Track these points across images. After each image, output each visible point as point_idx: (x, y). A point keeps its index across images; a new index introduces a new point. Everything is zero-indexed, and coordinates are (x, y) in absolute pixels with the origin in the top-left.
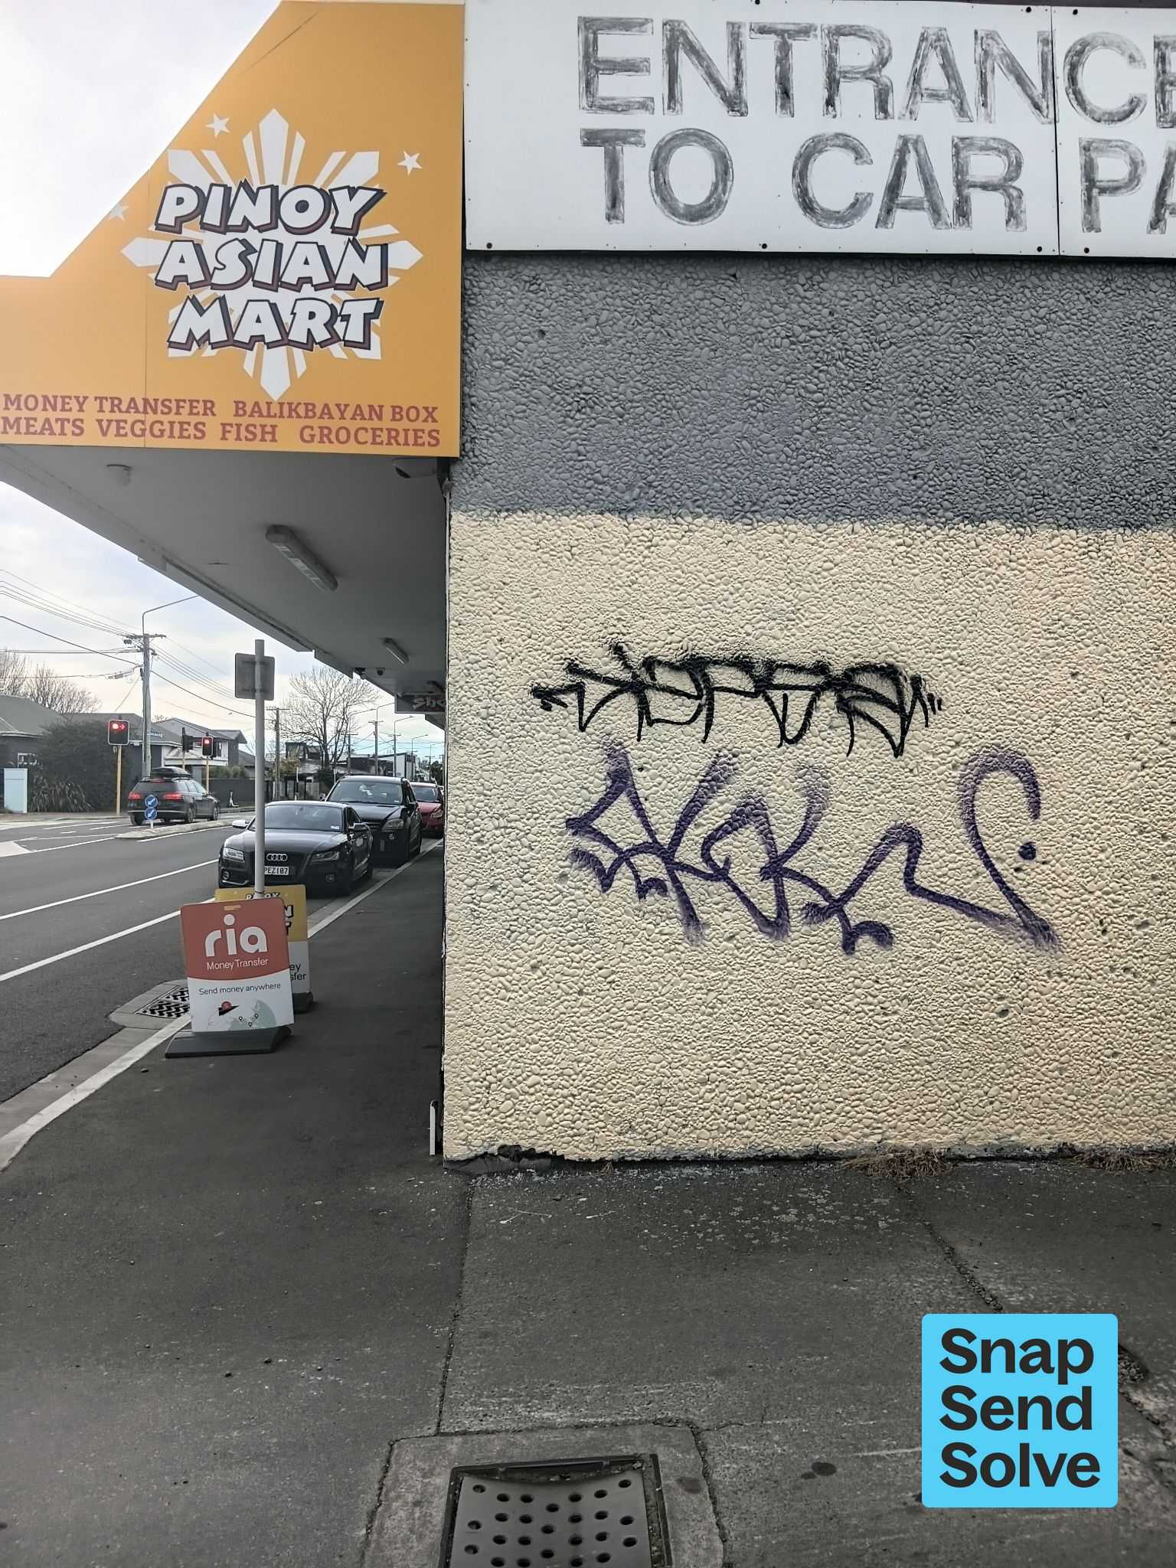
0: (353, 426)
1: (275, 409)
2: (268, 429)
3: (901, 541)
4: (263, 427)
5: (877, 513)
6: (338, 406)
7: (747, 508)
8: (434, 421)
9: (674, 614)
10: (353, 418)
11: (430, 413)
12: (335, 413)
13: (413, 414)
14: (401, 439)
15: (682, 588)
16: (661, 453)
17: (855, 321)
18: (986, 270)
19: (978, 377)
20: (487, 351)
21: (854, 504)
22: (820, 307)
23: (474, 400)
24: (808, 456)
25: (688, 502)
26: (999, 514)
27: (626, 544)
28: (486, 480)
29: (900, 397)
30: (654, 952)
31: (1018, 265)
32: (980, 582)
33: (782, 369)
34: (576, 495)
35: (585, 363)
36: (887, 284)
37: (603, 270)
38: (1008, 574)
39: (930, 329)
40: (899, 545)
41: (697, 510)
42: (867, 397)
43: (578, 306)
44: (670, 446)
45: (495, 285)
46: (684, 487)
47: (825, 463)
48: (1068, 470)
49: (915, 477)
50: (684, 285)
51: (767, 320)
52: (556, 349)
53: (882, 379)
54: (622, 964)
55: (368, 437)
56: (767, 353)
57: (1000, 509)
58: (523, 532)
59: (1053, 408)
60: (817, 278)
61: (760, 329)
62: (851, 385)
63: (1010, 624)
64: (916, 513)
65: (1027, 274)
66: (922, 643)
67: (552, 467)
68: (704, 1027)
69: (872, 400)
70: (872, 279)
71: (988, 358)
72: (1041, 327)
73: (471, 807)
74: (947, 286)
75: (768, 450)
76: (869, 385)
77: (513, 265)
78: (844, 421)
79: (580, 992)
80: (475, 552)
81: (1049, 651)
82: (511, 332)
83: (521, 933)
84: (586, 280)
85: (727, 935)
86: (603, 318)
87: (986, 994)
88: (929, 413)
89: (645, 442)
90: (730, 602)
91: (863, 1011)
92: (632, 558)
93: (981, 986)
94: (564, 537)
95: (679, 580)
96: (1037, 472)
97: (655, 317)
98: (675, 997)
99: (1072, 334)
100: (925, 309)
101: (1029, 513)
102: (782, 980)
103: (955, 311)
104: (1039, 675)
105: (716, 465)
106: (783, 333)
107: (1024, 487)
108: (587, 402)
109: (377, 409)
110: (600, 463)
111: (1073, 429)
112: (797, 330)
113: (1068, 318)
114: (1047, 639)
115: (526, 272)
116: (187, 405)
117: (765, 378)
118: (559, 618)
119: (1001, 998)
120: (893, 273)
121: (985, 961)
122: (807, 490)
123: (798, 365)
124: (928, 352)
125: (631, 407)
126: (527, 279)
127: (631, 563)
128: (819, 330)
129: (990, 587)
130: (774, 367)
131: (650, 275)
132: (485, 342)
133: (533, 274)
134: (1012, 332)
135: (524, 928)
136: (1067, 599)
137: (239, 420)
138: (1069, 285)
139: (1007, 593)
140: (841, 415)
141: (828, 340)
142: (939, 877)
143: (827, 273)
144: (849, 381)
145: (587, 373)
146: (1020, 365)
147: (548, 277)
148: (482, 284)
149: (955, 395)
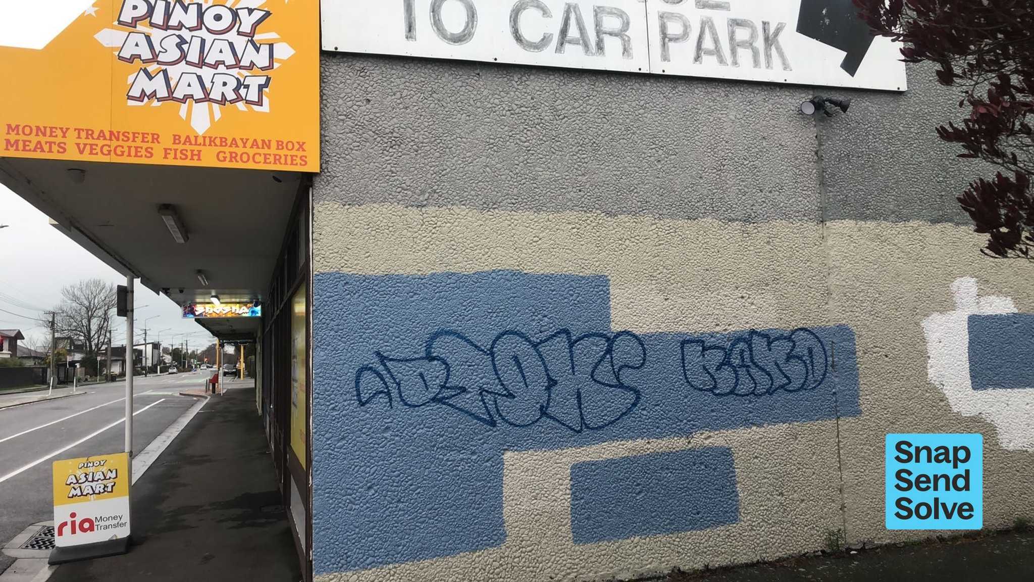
0: (251, 152)
1: (200, 140)
2: (196, 152)
3: (574, 226)
4: (192, 151)
5: (561, 210)
6: (242, 139)
7: (490, 206)
8: (304, 150)
9: (450, 267)
10: (252, 147)
11: (301, 146)
12: (240, 143)
13: (290, 146)
14: (283, 160)
15: (455, 252)
16: (441, 173)
17: (545, 103)
18: (612, 79)
19: (610, 136)
20: (335, 110)
21: (548, 205)
22: (526, 95)
23: (327, 138)
24: (523, 178)
25: (457, 202)
26: (625, 212)
27: (422, 225)
28: (335, 186)
29: (571, 146)
30: (444, 473)
31: (628, 76)
32: (616, 249)
33: (507, 128)
34: (390, 196)
35: (394, 119)
36: (562, 84)
37: (404, 67)
38: (630, 244)
39: (585, 109)
40: (573, 228)
41: (462, 206)
42: (553, 146)
43: (389, 86)
44: (446, 170)
45: (340, 72)
46: (454, 193)
47: (532, 182)
48: (658, 189)
49: (580, 191)
50: (451, 78)
51: (498, 100)
52: (377, 110)
53: (561, 136)
54: (425, 482)
55: (261, 159)
56: (498, 119)
57: (624, 209)
58: (359, 218)
59: (649, 155)
60: (524, 78)
61: (494, 105)
62: (544, 139)
63: (632, 272)
64: (582, 211)
65: (634, 81)
66: (588, 283)
67: (376, 180)
68: (475, 517)
69: (556, 147)
70: (554, 81)
71: (615, 126)
72: (642, 111)
73: (329, 388)
74: (593, 87)
75: (501, 173)
76: (554, 139)
77: (350, 60)
78: (541, 158)
79: (399, 501)
80: (329, 230)
81: (653, 287)
82: (349, 99)
83: (361, 467)
84: (393, 72)
85: (486, 459)
86: (404, 95)
87: (630, 483)
88: (586, 156)
89: (431, 167)
90: (483, 260)
91: (564, 499)
92: (425, 234)
93: (627, 479)
94: (385, 221)
95: (453, 247)
96: (642, 189)
97: (434, 95)
98: (457, 499)
99: (657, 115)
100: (582, 98)
101: (640, 211)
102: (519, 484)
103: (598, 100)
104: (649, 300)
105: (472, 181)
106: (507, 108)
107: (636, 197)
108: (397, 142)
109: (267, 142)
110: (404, 178)
111: (660, 166)
112: (515, 107)
113: (655, 107)
114: (651, 280)
115: (358, 64)
116: (140, 136)
117: (498, 133)
118: (382, 270)
119: (638, 485)
120: (564, 78)
121: (628, 464)
122: (523, 197)
123: (515, 126)
124: (584, 123)
125: (422, 146)
126: (359, 69)
127: (424, 237)
128: (526, 107)
129: (621, 252)
130: (502, 127)
131: (431, 71)
132: (334, 104)
133: (362, 66)
134: (627, 113)
135: (363, 463)
136: (661, 258)
137: (176, 147)
138: (655, 89)
139: (630, 255)
140: (539, 155)
141: (531, 113)
142: (603, 416)
143: (529, 76)
144: (543, 136)
145: (396, 126)
146: (632, 131)
147: (371, 68)
148: (331, 70)
149: (599, 146)
